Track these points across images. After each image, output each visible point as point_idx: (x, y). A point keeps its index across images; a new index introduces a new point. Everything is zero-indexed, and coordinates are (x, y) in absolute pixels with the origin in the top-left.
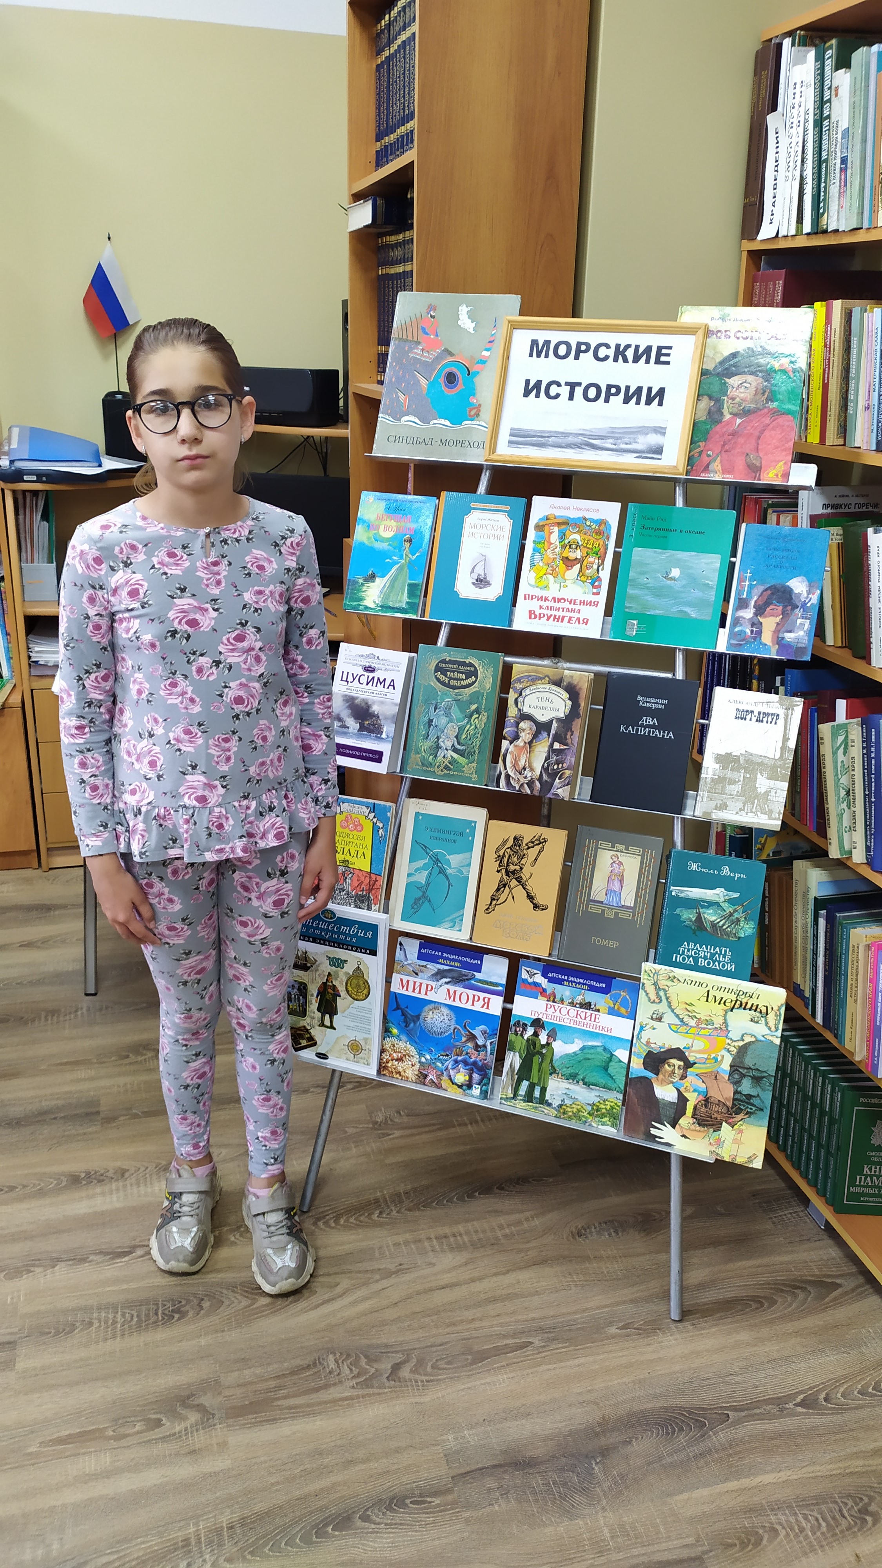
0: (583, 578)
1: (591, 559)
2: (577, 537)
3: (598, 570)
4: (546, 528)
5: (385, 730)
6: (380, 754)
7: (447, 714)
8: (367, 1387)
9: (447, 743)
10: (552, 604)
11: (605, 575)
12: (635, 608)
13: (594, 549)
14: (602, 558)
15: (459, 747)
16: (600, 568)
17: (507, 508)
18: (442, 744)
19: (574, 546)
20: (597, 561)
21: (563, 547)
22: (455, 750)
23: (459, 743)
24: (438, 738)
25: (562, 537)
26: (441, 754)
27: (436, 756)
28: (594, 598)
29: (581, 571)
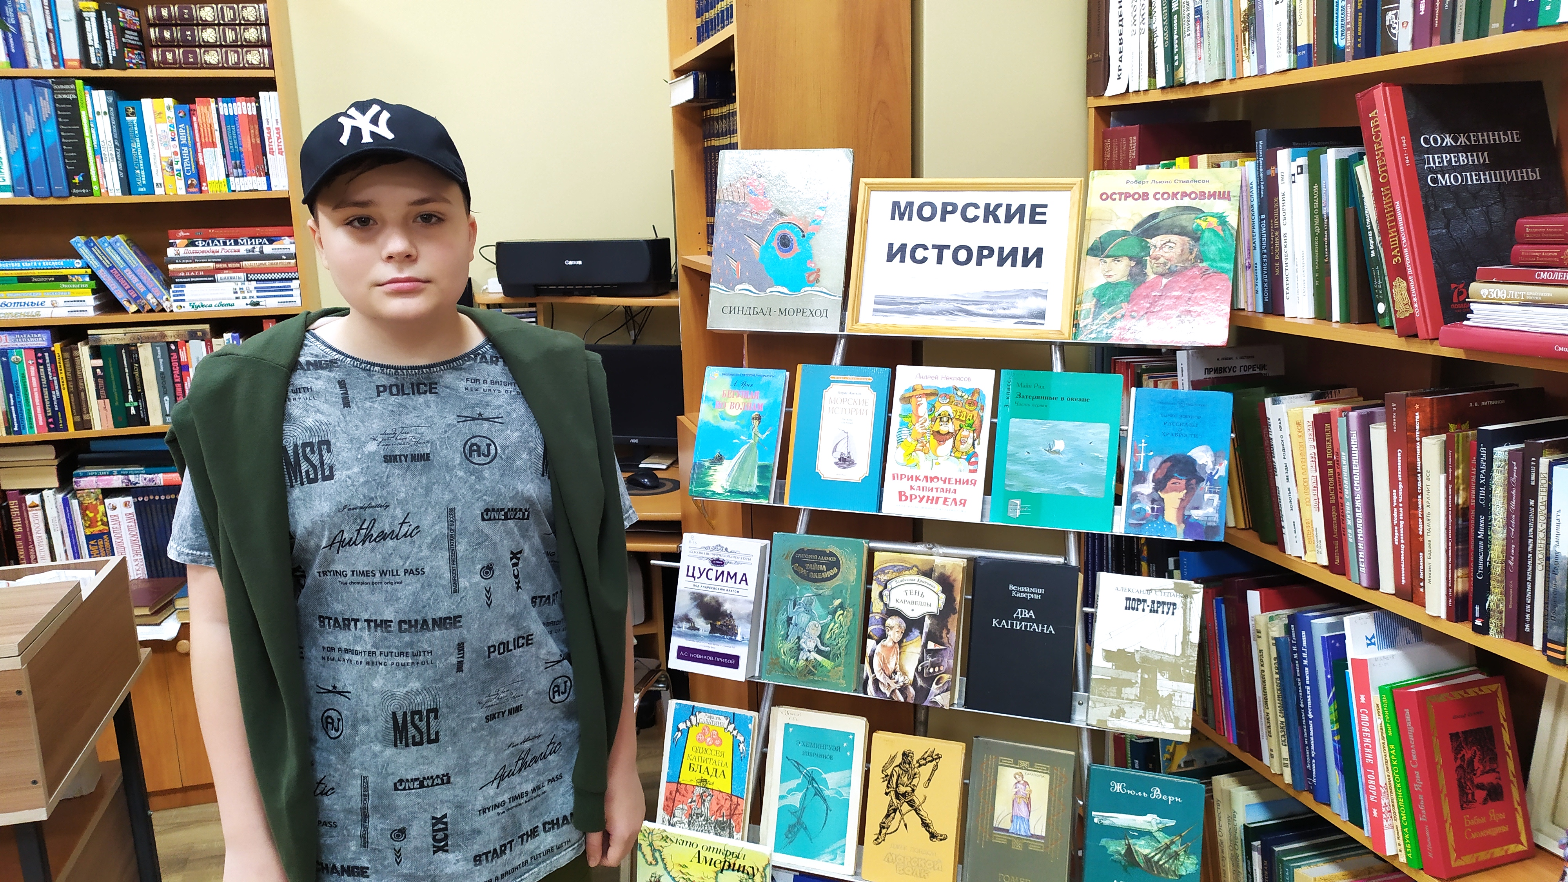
0: (957, 454)
1: (965, 433)
2: (948, 409)
3: (973, 445)
4: (913, 400)
5: (739, 630)
6: (737, 658)
7: (808, 611)
9: (809, 643)
10: (923, 484)
11: (982, 450)
13: (968, 422)
14: (978, 431)
15: (823, 648)
16: (976, 443)
17: (869, 379)
18: (803, 645)
19: (945, 419)
20: (971, 434)
21: (934, 420)
22: (819, 652)
23: (823, 644)
24: (799, 638)
25: (932, 408)
26: (803, 656)
27: (797, 659)
28: (972, 476)
29: (954, 446)
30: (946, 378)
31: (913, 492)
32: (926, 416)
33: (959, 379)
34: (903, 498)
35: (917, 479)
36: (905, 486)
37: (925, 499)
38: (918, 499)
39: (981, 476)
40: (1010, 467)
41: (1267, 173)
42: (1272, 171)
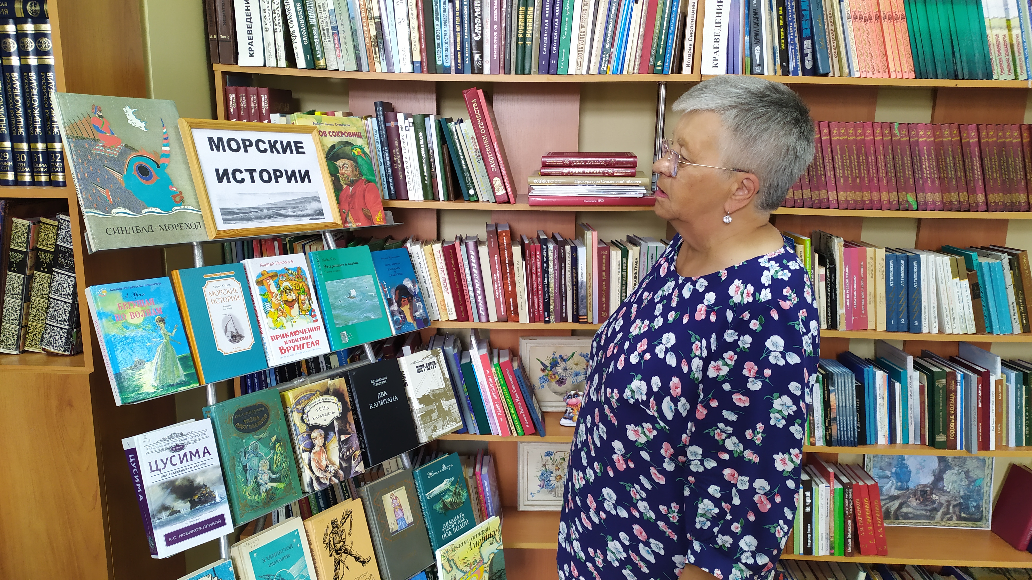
0: (303, 313)
1: (302, 297)
2: (286, 284)
3: (310, 304)
4: (264, 282)
5: (216, 494)
6: (220, 518)
7: (256, 454)
9: (264, 477)
10: (291, 338)
11: (315, 305)
12: (340, 323)
13: (302, 290)
14: (309, 294)
15: (274, 476)
16: (311, 302)
17: (231, 273)
18: (261, 481)
19: (288, 291)
20: (306, 298)
21: (282, 293)
25: (278, 286)
26: (263, 489)
28: (316, 325)
29: (299, 308)
30: (279, 263)
31: (288, 345)
32: (276, 292)
33: (286, 262)
34: (283, 352)
35: (287, 336)
36: (281, 342)
37: (296, 347)
38: (292, 349)
39: (320, 323)
40: (335, 312)
41: (387, 125)
42: (392, 124)
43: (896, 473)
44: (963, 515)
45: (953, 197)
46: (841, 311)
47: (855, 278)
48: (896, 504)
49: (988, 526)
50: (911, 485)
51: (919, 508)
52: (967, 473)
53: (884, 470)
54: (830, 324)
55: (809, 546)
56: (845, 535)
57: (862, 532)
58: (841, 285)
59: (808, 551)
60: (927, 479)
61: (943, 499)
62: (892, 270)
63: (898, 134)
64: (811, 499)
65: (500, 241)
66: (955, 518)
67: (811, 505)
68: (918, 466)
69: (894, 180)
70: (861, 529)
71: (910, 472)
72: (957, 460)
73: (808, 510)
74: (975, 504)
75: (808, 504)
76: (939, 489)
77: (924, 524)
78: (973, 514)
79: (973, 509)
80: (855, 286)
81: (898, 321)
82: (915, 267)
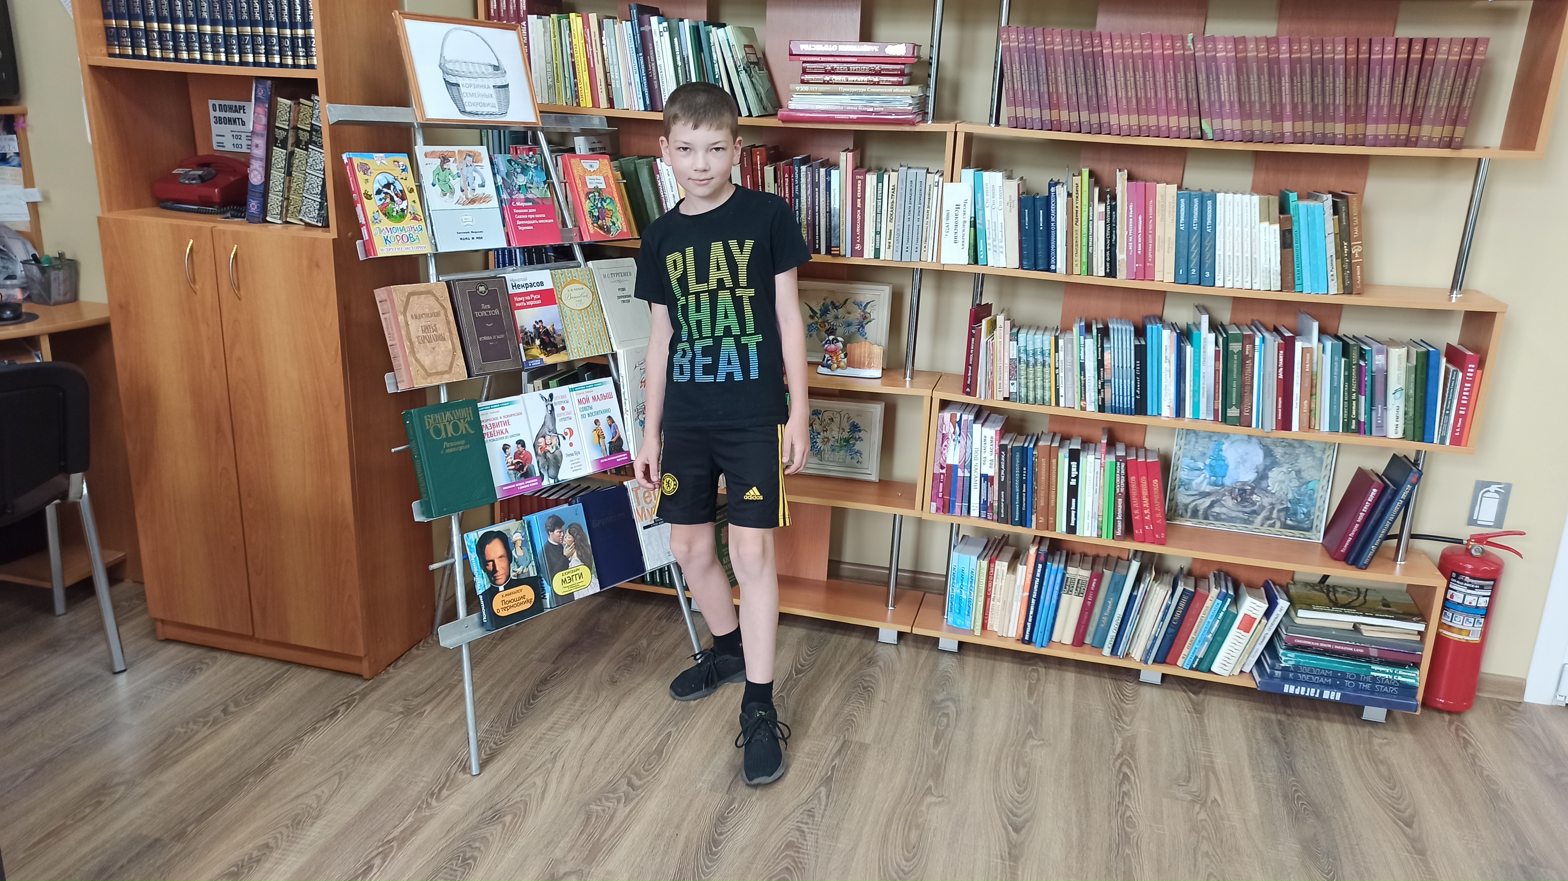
8: (633, 799)
41: (642, 29)
42: (646, 28)
43: (1210, 465)
44: (1289, 522)
45: (1256, 125)
46: (1121, 256)
47: (1140, 218)
48: (1207, 502)
49: (1318, 537)
50: (1228, 481)
51: (1234, 508)
52: (1298, 472)
53: (1196, 461)
54: (1108, 271)
55: (1072, 524)
56: (1115, 515)
57: (1136, 515)
58: (1122, 226)
59: (1072, 530)
60: (1248, 476)
61: (1266, 501)
62: (1182, 210)
63: (1192, 47)
64: (1078, 470)
65: (754, 160)
66: (1278, 524)
67: (1077, 477)
68: (1239, 460)
69: (1185, 103)
70: (1136, 512)
71: (1227, 466)
72: (1287, 456)
73: (1073, 482)
74: (1305, 510)
75: (1073, 476)
76: (1262, 489)
77: (1239, 528)
78: (1300, 522)
79: (1303, 516)
80: (1140, 228)
81: (1188, 270)
82: (1210, 207)
